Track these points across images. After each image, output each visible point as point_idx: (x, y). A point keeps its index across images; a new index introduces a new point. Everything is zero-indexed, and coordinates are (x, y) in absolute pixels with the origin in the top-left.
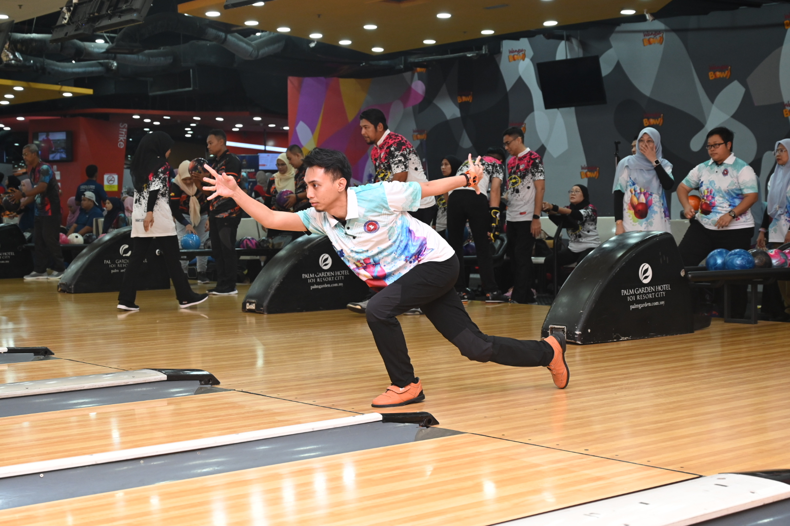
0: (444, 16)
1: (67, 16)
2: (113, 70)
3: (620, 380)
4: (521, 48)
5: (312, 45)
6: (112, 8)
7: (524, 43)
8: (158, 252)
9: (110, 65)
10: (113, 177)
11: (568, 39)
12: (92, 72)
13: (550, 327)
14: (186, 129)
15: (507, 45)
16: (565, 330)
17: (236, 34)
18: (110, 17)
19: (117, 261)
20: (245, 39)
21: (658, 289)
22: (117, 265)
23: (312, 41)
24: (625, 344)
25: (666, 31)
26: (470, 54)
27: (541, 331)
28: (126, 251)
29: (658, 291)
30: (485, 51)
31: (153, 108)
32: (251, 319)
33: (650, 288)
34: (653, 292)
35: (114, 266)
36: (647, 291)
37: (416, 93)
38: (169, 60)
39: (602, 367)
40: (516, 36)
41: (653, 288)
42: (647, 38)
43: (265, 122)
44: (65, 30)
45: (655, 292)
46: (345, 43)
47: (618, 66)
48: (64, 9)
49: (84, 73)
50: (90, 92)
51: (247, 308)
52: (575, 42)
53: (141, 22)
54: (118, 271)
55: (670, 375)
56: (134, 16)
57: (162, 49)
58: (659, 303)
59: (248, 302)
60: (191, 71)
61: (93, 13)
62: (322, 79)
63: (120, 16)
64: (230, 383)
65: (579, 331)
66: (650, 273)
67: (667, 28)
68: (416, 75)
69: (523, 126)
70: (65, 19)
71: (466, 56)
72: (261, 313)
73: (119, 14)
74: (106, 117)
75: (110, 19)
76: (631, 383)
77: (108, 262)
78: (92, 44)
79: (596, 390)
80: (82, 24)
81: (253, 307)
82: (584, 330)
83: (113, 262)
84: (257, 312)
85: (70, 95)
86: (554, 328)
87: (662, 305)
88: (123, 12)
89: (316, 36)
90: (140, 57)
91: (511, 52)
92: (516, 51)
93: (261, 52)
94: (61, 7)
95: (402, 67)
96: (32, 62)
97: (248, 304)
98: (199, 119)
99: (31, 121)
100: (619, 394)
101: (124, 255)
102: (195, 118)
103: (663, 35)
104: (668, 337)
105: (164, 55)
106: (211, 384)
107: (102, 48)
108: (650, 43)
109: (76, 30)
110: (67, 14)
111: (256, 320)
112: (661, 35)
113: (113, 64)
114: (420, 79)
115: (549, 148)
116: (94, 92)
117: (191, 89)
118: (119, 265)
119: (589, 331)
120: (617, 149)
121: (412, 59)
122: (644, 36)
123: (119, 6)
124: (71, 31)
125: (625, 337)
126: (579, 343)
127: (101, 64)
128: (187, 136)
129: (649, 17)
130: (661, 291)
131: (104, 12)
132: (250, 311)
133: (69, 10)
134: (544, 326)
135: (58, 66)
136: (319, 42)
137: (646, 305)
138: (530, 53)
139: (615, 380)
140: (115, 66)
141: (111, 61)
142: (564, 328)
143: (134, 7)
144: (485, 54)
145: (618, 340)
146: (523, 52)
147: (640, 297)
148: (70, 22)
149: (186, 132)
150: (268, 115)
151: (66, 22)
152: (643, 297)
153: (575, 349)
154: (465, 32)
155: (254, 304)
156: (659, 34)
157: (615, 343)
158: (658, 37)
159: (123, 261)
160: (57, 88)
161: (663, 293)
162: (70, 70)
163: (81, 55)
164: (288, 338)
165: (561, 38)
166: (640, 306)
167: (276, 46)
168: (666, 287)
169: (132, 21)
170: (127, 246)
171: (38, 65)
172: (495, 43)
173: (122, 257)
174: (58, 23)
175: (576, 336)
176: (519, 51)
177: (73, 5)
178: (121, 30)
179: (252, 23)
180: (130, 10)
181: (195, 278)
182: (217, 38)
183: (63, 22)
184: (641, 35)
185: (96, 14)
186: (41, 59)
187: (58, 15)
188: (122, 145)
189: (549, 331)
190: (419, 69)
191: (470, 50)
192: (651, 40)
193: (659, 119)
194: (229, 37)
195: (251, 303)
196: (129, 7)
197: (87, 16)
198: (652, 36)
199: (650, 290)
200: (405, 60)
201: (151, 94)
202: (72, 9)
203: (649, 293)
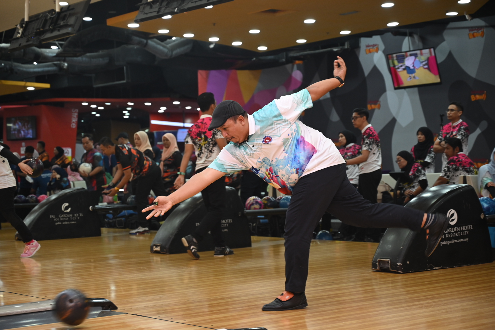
0: (310, 21)
1: (20, 31)
2: (64, 69)
3: (423, 300)
4: (375, 43)
5: (212, 46)
6: (53, 25)
7: (377, 40)
8: (91, 208)
9: (62, 65)
10: (68, 151)
11: (411, 35)
12: (49, 71)
13: (378, 259)
14: (124, 112)
15: (364, 42)
16: (390, 262)
17: (155, 40)
18: (52, 31)
19: (60, 216)
20: (163, 43)
21: (463, 229)
22: (60, 218)
23: (211, 43)
24: (437, 272)
25: (486, 27)
26: (335, 49)
27: (371, 264)
28: (67, 208)
29: (463, 231)
30: (348, 46)
31: (97, 97)
32: (157, 258)
33: (456, 228)
34: (459, 231)
35: (58, 219)
36: (453, 230)
37: (296, 80)
38: (106, 60)
39: (412, 290)
40: (369, 35)
41: (459, 228)
42: (472, 32)
43: (183, 105)
44: (20, 42)
45: (460, 231)
46: (237, 43)
47: (450, 55)
48: (18, 26)
49: (43, 72)
50: (48, 86)
51: (154, 250)
52: (416, 37)
53: (74, 35)
54: (60, 223)
55: (463, 296)
56: (69, 30)
57: (101, 52)
58: (464, 240)
59: (155, 245)
60: (125, 68)
61: (39, 29)
62: (224, 71)
63: (59, 31)
64: (125, 308)
65: (400, 263)
66: (456, 216)
67: (487, 25)
68: (295, 67)
69: (379, 103)
70: (19, 33)
71: (332, 51)
72: (165, 253)
73: (58, 29)
74: (61, 104)
75: (52, 32)
76: (430, 303)
77: (53, 217)
78: (48, 50)
79: (401, 308)
80: (31, 37)
81: (158, 249)
82: (404, 262)
83: (57, 217)
84: (161, 252)
85: (33, 89)
86: (381, 261)
87: (466, 241)
88: (62, 27)
89: (214, 39)
90: (84, 59)
91: (368, 46)
92: (371, 46)
93: (175, 52)
94: (16, 24)
95: (284, 60)
96: (3, 64)
97: (154, 247)
98: (132, 104)
99: (5, 109)
100: (418, 311)
101: (65, 211)
102: (129, 104)
103: (484, 30)
104: (472, 266)
105: (102, 56)
106: (111, 309)
107: (54, 53)
108: (474, 37)
109: (27, 42)
110: (20, 30)
111: (161, 259)
112: (482, 30)
113: (64, 64)
114: (298, 69)
115: (399, 120)
116: (51, 86)
117: (124, 81)
118: (61, 219)
119: (408, 262)
120: (442, 120)
121: (292, 54)
122: (470, 31)
123: (59, 22)
124: (23, 42)
125: (437, 266)
126: (401, 272)
127: (55, 65)
128: (125, 117)
129: (468, 17)
130: (465, 231)
131: (47, 28)
132: (157, 252)
133: (22, 27)
134: (374, 259)
135: (23, 67)
136: (217, 44)
137: (453, 241)
138: (382, 47)
139: (419, 300)
140: (66, 66)
141: (62, 62)
142: (388, 261)
143: (69, 23)
144: (347, 49)
145: (432, 269)
146: (377, 46)
147: (448, 236)
148: (23, 36)
149: (124, 114)
150: (185, 100)
151: (19, 35)
152: (450, 236)
153: (397, 276)
154: (328, 33)
155: (159, 247)
156: (480, 29)
157: (429, 272)
158: (480, 31)
159: (64, 216)
160: (22, 83)
161: (466, 232)
162: (32, 70)
163: (40, 58)
164: (180, 272)
165: (405, 34)
166: (448, 243)
167: (186, 47)
168: (470, 227)
169: (68, 34)
170: (67, 204)
171: (8, 67)
172: (354, 39)
173: (63, 213)
174: (14, 37)
175: (398, 267)
176: (374, 46)
177: (25, 23)
178: (67, 38)
179: (164, 31)
180: (67, 26)
181: (122, 227)
182: (140, 43)
183: (18, 36)
184: (467, 31)
185: (42, 29)
186: (10, 63)
187: (14, 30)
188: (74, 126)
189: (377, 264)
190: (297, 62)
191: (336, 46)
192: (475, 34)
193: (483, 95)
194: (150, 42)
195: (157, 246)
196: (65, 23)
197: (35, 31)
198: (476, 31)
199: (456, 230)
200: (287, 55)
201: (95, 86)
202: (24, 25)
203: (455, 232)
